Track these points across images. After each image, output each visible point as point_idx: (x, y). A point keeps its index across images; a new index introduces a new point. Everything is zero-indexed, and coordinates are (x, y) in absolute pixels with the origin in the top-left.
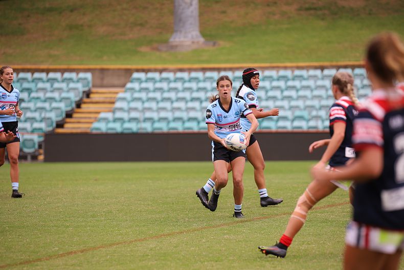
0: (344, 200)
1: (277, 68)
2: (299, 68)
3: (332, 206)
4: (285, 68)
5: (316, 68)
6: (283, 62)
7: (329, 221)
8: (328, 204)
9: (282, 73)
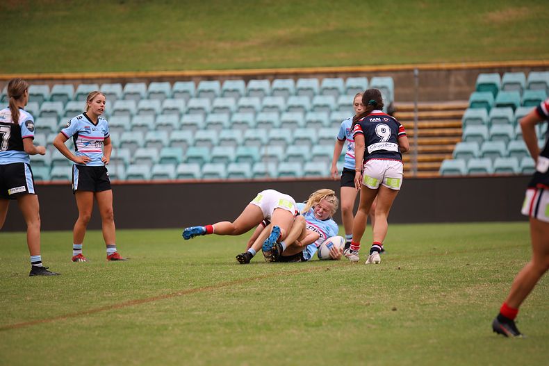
0: (160, 292)
1: (51, 81)
2: (85, 81)
3: (141, 301)
4: (64, 81)
5: (113, 81)
6: (60, 72)
7: (137, 326)
8: (134, 298)
9: (58, 89)
